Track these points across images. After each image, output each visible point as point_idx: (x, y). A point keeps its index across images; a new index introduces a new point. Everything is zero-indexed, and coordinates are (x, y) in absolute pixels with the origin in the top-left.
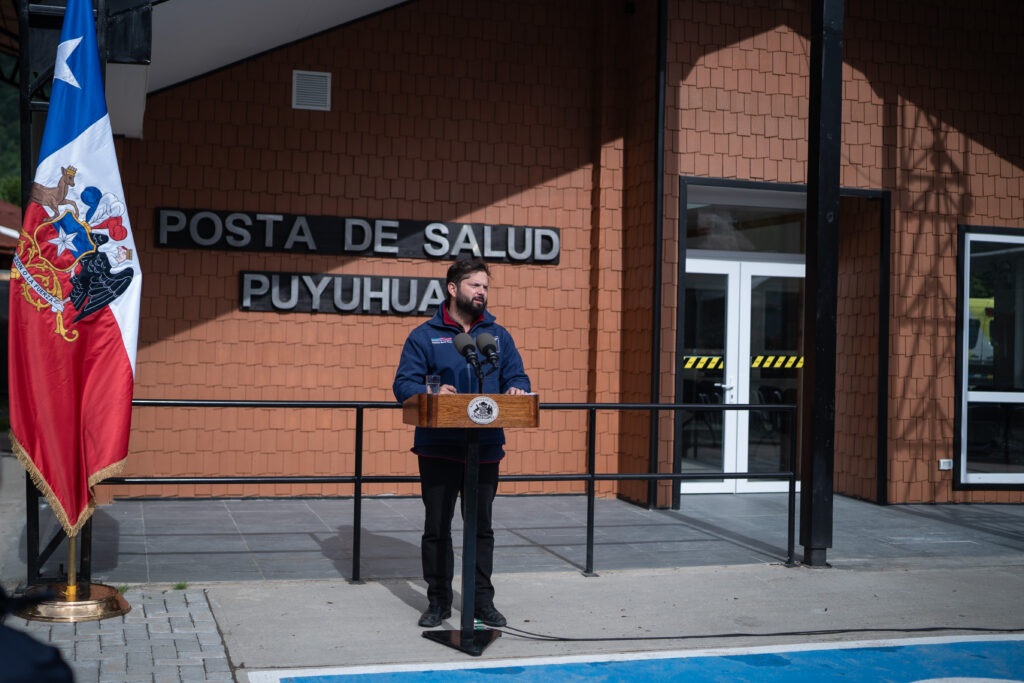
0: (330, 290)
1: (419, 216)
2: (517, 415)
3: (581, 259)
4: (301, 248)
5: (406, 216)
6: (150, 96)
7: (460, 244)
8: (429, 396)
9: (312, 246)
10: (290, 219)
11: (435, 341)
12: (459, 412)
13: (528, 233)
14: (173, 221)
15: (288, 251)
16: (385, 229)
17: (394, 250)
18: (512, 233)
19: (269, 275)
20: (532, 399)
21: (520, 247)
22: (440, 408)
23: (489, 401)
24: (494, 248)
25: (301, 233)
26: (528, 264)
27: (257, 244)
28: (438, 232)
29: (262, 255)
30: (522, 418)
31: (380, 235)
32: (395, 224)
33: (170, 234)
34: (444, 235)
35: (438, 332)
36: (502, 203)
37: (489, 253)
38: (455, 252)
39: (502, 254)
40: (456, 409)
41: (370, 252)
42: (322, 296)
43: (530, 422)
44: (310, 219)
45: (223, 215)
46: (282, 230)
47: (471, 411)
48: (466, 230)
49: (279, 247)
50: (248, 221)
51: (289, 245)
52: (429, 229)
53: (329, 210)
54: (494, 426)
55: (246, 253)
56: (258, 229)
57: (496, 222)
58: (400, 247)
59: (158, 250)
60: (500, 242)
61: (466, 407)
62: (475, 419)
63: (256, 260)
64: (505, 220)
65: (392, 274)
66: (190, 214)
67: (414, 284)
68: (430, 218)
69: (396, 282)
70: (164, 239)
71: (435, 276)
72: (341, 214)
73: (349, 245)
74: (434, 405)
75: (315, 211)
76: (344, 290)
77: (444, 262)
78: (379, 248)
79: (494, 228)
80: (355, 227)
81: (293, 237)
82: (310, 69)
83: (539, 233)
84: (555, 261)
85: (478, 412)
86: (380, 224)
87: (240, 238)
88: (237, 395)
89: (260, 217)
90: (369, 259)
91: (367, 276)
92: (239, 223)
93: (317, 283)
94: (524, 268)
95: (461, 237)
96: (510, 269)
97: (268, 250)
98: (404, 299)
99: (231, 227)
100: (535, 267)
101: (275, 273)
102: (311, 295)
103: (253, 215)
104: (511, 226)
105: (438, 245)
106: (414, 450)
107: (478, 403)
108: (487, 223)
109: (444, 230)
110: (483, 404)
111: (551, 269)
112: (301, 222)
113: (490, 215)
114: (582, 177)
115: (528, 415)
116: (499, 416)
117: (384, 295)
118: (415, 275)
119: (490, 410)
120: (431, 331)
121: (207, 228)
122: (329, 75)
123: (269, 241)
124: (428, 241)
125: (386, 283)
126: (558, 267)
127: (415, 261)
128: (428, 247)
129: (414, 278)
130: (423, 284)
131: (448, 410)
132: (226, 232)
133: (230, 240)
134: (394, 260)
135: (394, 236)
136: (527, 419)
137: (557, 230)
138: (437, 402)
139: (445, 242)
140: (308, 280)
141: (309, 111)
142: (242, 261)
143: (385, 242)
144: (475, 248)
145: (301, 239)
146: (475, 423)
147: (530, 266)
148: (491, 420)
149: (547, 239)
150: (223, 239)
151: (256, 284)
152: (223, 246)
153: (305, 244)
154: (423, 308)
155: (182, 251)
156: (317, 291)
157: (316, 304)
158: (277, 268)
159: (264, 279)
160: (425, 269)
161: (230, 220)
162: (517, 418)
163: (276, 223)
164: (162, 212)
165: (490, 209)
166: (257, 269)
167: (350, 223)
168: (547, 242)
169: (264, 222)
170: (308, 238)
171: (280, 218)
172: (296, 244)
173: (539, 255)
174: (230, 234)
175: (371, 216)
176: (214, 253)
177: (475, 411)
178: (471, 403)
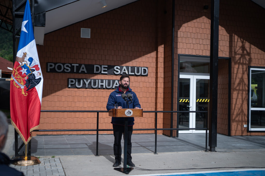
0: (90, 83)
1: (112, 64)
3: (153, 75)
4: (83, 72)
5: (109, 64)
6: (45, 35)
7: (123, 71)
8: (115, 109)
9: (86, 72)
10: (80, 65)
11: (117, 95)
12: (123, 113)
13: (140, 68)
14: (51, 66)
15: (80, 73)
16: (104, 68)
17: (107, 73)
18: (136, 68)
19: (75, 79)
20: (141, 110)
21: (138, 72)
23: (130, 110)
24: (131, 72)
25: (83, 68)
26: (140, 76)
27: (72, 72)
28: (117, 68)
29: (73, 74)
30: (139, 115)
31: (103, 69)
32: (106, 66)
33: (50, 69)
34: (119, 69)
35: (117, 93)
36: (134, 61)
37: (130, 73)
38: (122, 73)
39: (133, 74)
40: (122, 112)
41: (100, 73)
42: (88, 84)
43: (141, 116)
44: (86, 65)
45: (64, 64)
46: (78, 68)
47: (126, 113)
48: (124, 68)
49: (77, 72)
50: (70, 66)
51: (80, 72)
52: (115, 67)
53: (90, 63)
54: (131, 117)
55: (69, 74)
56: (72, 68)
57: (132, 66)
58: (108, 72)
60: (133, 71)
61: (125, 112)
62: (127, 115)
63: (72, 75)
64: (134, 65)
65: (106, 79)
66: (55, 64)
67: (111, 81)
68: (115, 65)
69: (107, 81)
70: (49, 70)
71: (117, 79)
72: (93, 64)
73: (95, 72)
74: (116, 111)
75: (87, 63)
76: (94, 83)
77: (119, 76)
78: (103, 72)
79: (131, 67)
80: (96, 67)
81: (81, 70)
82: (85, 28)
83: (143, 68)
84: (147, 75)
86: (103, 66)
87: (68, 70)
88: (67, 109)
89: (73, 65)
90: (100, 75)
91: (100, 79)
92: (68, 66)
93: (87, 81)
94: (139, 77)
95: (123, 70)
96: (135, 77)
97: (75, 73)
98: (109, 85)
99: (65, 67)
100: (142, 77)
101: (77, 79)
102: (86, 84)
103: (71, 64)
104: (136, 67)
105: (117, 72)
106: (111, 123)
109: (119, 68)
110: (129, 111)
111: (146, 77)
112: (83, 66)
113: (130, 64)
114: (153, 54)
115: (140, 114)
116: (133, 114)
117: (104, 84)
118: (112, 79)
119: (130, 113)
120: (116, 93)
121: (59, 67)
122: (90, 29)
123: (75, 71)
124: (115, 70)
125: (104, 81)
126: (148, 77)
127: (112, 76)
128: (115, 72)
129: (111, 80)
130: (114, 81)
131: (120, 113)
132: (64, 68)
133: (65, 70)
134: (106, 75)
135: (106, 69)
136: (140, 115)
137: (147, 68)
138: (117, 111)
139: (119, 71)
140: (85, 80)
141: (85, 38)
142: (68, 76)
143: (104, 71)
144: (127, 72)
145: (83, 70)
146: (127, 116)
147: (140, 77)
148: (131, 115)
149: (145, 70)
150: (64, 70)
151: (72, 81)
152: (63, 72)
153: (84, 71)
154: (114, 87)
155: (53, 73)
156: (87, 83)
157: (87, 86)
158: (77, 78)
159: (74, 80)
160: (114, 77)
161: (65, 65)
162: (137, 115)
163: (77, 66)
164: (48, 63)
165: (130, 62)
166: (72, 78)
167: (95, 66)
168: (144, 70)
169: (74, 66)
170: (85, 70)
171: (78, 65)
172: (82, 71)
173: (143, 74)
174: (65, 69)
175: (101, 64)
176: (61, 74)
177: (127, 113)
178: (126, 111)
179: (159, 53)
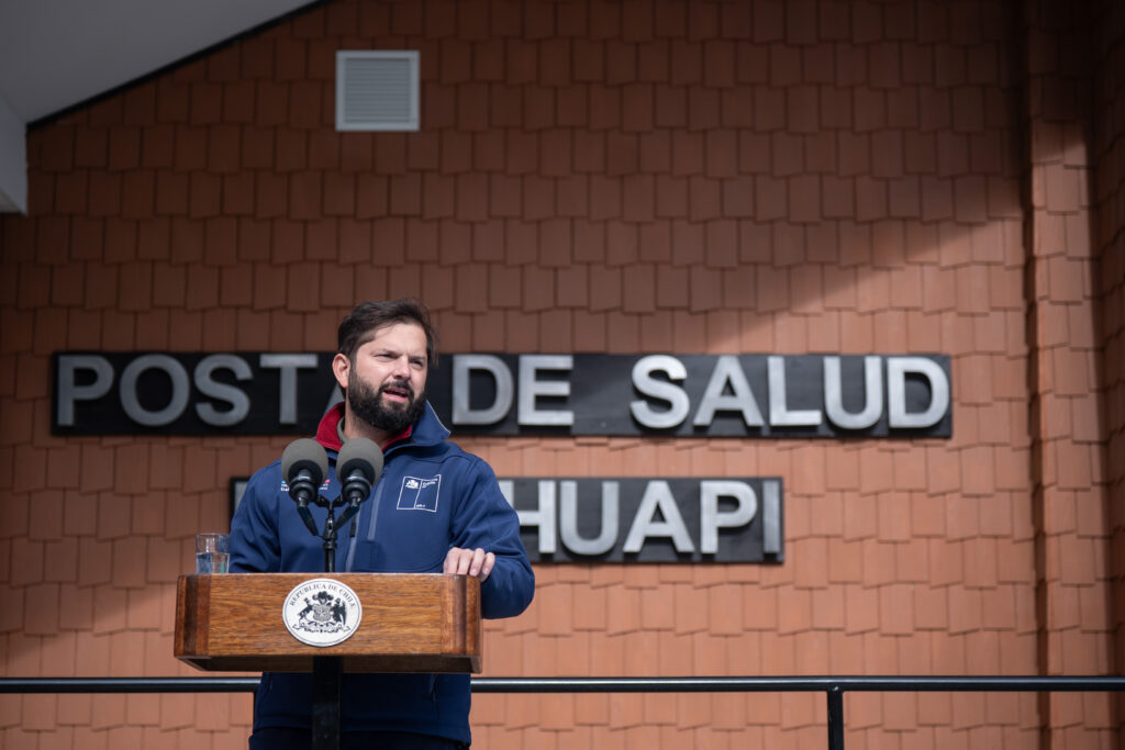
2: (407, 624)
3: (1006, 422)
5: (593, 345)
6: (34, 128)
7: (714, 399)
12: (262, 617)
13: (873, 367)
14: (86, 377)
16: (543, 375)
17: (563, 418)
18: (832, 368)
21: (854, 400)
22: (214, 607)
23: (337, 588)
24: (793, 404)
26: (878, 438)
27: (263, 423)
28: (659, 375)
29: (275, 442)
30: (423, 632)
31: (531, 388)
32: (564, 362)
33: (80, 405)
34: (678, 383)
36: (814, 306)
37: (781, 416)
38: (703, 417)
39: (812, 417)
40: (254, 610)
41: (510, 428)
45: (190, 361)
46: (317, 386)
47: (291, 614)
48: (729, 368)
50: (243, 371)
52: (643, 368)
54: (349, 650)
55: (243, 440)
56: (264, 385)
57: (795, 348)
58: (576, 414)
59: (60, 442)
60: (806, 390)
61: (280, 605)
62: (302, 635)
63: (263, 453)
64: (817, 344)
65: (562, 472)
66: (120, 361)
67: (610, 494)
68: (643, 346)
69: (570, 489)
70: (67, 416)
71: (663, 474)
72: (446, 347)
73: (462, 412)
74: (201, 601)
77: (680, 443)
78: (530, 416)
79: (792, 364)
80: (476, 374)
82: (373, 46)
83: (898, 366)
84: (940, 431)
85: (310, 616)
86: (529, 363)
87: (224, 406)
89: (269, 361)
90: (514, 443)
91: (506, 478)
92: (224, 375)
94: (870, 451)
95: (717, 386)
96: (837, 452)
97: (288, 430)
98: (590, 523)
99: (206, 384)
100: (897, 445)
103: (252, 358)
104: (831, 354)
105: (664, 405)
107: (309, 595)
108: (778, 350)
109: (676, 369)
110: (323, 596)
111: (935, 451)
113: (781, 338)
114: (998, 240)
115: (440, 624)
116: (363, 625)
117: (542, 518)
118: (615, 473)
119: (339, 612)
121: (155, 389)
122: (413, 56)
123: (288, 411)
124: (641, 396)
125: (546, 491)
126: (950, 444)
127: (616, 443)
128: (641, 410)
129: (612, 479)
130: (632, 494)
131: (235, 612)
132: (197, 396)
133: (205, 411)
134: (568, 443)
135: (562, 388)
136: (436, 632)
137: (943, 360)
138: (207, 595)
139: (679, 397)
141: (374, 135)
142: (236, 456)
143: (543, 402)
144: (744, 401)
146: (303, 644)
147: (884, 444)
148: (341, 636)
149: (915, 379)
150: (190, 411)
152: (190, 425)
154: (633, 544)
155: (109, 441)
160: (642, 458)
161: (205, 368)
162: (408, 631)
163: (302, 372)
164: (63, 360)
165: (783, 321)
167: (464, 365)
168: (918, 386)
169: (276, 372)
171: (310, 361)
173: (900, 417)
174: (205, 398)
175: (512, 349)
176: (175, 441)
177: (302, 615)
178: (292, 594)
179: (1038, 216)
